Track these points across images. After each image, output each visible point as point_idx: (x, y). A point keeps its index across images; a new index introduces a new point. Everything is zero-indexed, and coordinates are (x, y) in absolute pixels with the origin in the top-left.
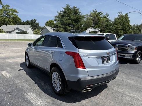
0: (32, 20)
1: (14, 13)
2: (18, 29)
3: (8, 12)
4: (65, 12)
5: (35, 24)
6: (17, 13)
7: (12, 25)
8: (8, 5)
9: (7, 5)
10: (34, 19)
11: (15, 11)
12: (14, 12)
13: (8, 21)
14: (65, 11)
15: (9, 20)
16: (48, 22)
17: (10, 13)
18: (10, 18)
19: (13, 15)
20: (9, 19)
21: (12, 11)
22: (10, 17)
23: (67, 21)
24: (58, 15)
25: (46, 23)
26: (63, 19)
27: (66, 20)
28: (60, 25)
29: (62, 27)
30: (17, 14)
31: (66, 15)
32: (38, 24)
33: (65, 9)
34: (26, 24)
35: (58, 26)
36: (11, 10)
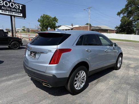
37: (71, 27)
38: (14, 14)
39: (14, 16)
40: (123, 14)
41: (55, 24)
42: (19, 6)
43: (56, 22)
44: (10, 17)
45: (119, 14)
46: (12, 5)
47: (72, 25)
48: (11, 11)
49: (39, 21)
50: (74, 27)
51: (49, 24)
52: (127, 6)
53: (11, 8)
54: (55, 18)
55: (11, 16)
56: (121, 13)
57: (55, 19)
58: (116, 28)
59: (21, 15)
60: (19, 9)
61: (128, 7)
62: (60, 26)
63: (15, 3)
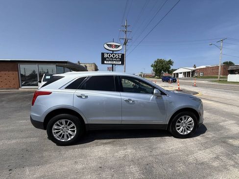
37: (193, 69)
38: (114, 63)
39: (115, 64)
41: (170, 68)
42: (119, 56)
43: (171, 65)
44: (111, 65)
46: (114, 56)
47: (195, 66)
48: (112, 60)
49: (152, 66)
50: (197, 68)
51: (163, 68)
53: (113, 58)
54: (170, 61)
55: (113, 64)
57: (170, 63)
59: (120, 63)
60: (119, 58)
62: (176, 70)
63: (116, 54)
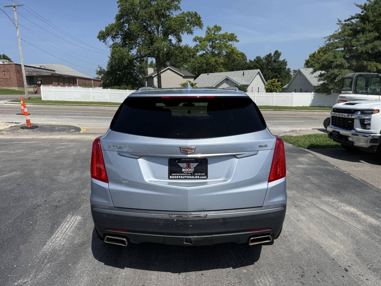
0: (270, 54)
1: (230, 43)
2: (227, 80)
3: (218, 41)
4: (363, 19)
5: (275, 64)
6: (235, 42)
7: (221, 71)
8: (218, 26)
9: (216, 27)
10: (276, 52)
11: (232, 38)
12: (229, 40)
13: (213, 63)
14: (366, 15)
15: (216, 61)
16: (314, 54)
17: (220, 44)
18: (219, 57)
19: (227, 47)
20: (217, 58)
21: (225, 39)
22: (219, 54)
23: (370, 46)
24: (340, 30)
25: (307, 58)
26: (354, 42)
27: (366, 43)
28: (340, 61)
29: (347, 65)
30: (234, 45)
31: (368, 26)
32: (284, 63)
33: (365, 8)
34: (255, 66)
35: (334, 65)
36: (224, 36)
40: (114, 37)
45: (102, 36)
52: (119, 18)
56: (108, 35)
58: (99, 73)
61: (123, 23)
